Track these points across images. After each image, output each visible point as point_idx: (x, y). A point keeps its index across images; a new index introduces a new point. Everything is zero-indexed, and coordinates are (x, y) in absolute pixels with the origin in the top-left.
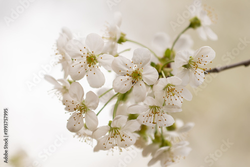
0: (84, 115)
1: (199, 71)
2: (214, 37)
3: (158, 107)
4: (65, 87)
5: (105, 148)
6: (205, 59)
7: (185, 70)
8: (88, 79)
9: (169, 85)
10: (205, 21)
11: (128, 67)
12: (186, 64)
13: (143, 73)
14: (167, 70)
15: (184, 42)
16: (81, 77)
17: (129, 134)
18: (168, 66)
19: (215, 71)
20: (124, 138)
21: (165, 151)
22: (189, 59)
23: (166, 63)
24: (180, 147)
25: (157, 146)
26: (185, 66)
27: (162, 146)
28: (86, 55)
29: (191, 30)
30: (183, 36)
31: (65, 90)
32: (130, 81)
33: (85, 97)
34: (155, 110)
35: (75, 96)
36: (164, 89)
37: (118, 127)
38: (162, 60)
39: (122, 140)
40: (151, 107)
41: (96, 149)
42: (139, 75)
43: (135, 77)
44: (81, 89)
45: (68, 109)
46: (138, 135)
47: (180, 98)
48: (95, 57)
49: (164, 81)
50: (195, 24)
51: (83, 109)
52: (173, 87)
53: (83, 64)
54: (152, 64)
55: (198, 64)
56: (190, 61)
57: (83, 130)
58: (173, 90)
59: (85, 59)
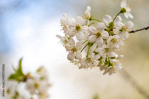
0: (75, 53)
1: (127, 32)
3: (108, 49)
4: (66, 40)
5: (85, 67)
6: (129, 27)
7: (120, 32)
8: (76, 37)
9: (113, 39)
10: (128, 10)
11: (95, 31)
12: (121, 29)
13: (101, 34)
14: (112, 32)
16: (73, 36)
17: (96, 61)
18: (112, 30)
19: (133, 32)
20: (93, 63)
21: (111, 68)
22: (122, 27)
23: (110, 29)
24: (117, 66)
25: (107, 66)
26: (120, 30)
27: (109, 66)
28: (76, 26)
30: (117, 17)
31: (66, 42)
32: (96, 37)
33: (75, 45)
34: (107, 50)
35: (71, 44)
36: (111, 41)
37: (90, 58)
38: (109, 27)
39: (93, 64)
40: (105, 49)
41: (80, 68)
43: (98, 36)
44: (73, 41)
45: (67, 50)
46: (99, 61)
47: (118, 44)
48: (80, 27)
49: (111, 37)
50: (123, 11)
51: (74, 50)
52: (115, 40)
53: (74, 30)
54: (105, 30)
55: (126, 29)
56: (122, 28)
57: (74, 60)
58: (115, 41)
59: (75, 28)
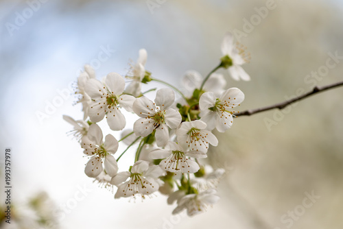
0: (103, 159)
1: (226, 114)
2: (246, 77)
3: (181, 153)
4: (84, 129)
5: (125, 195)
6: (232, 101)
7: (210, 114)
8: (108, 121)
9: (193, 129)
11: (149, 109)
12: (213, 106)
13: (165, 116)
14: (194, 112)
15: (215, 82)
16: (100, 119)
17: (151, 181)
19: (247, 114)
20: (145, 185)
21: (191, 199)
22: (215, 101)
23: (194, 104)
24: (207, 195)
25: (183, 193)
26: (211, 109)
27: (188, 193)
28: (106, 95)
29: (222, 69)
31: (84, 132)
32: (151, 125)
33: (104, 140)
34: (178, 155)
35: (94, 139)
36: (188, 134)
37: (138, 172)
38: (190, 101)
39: (143, 187)
40: (174, 152)
41: (117, 196)
42: (161, 117)
43: (157, 120)
44: (99, 131)
45: (86, 152)
46: (162, 182)
47: (205, 143)
48: (115, 98)
49: (189, 124)
50: (226, 63)
51: (102, 152)
52: (198, 132)
53: (102, 105)
54: (178, 106)
55: (226, 107)
56: (216, 103)
57: (102, 176)
58: (197, 134)
59: (104, 100)
